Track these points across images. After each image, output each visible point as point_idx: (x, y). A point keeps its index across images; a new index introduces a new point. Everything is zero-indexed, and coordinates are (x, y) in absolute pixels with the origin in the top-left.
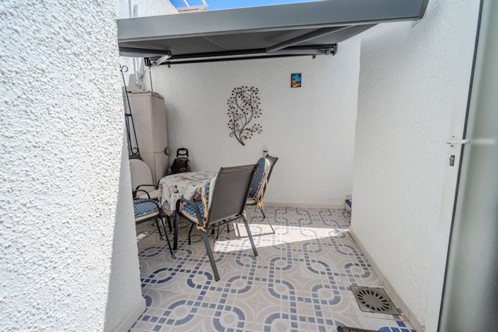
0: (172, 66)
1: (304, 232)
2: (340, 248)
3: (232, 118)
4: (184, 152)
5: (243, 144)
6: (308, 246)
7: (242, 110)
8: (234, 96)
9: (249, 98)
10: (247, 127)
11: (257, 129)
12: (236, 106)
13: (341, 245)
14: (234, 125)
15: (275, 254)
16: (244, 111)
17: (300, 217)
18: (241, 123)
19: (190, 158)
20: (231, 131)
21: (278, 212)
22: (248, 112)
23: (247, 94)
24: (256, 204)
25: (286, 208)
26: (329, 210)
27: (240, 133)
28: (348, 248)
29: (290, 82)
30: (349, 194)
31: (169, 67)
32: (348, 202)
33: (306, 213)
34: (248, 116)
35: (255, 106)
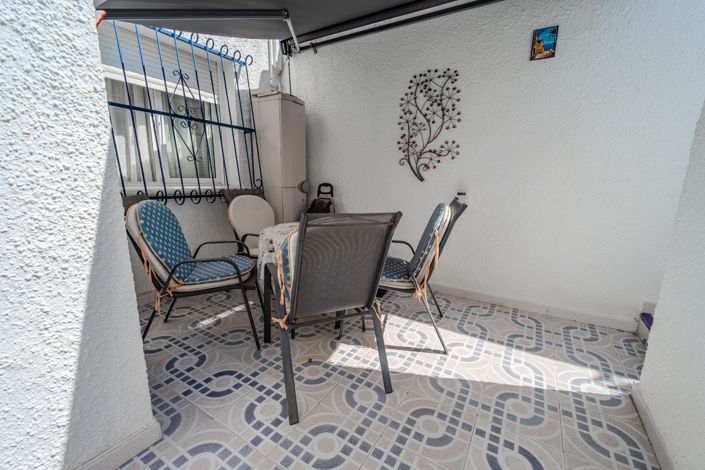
0: (320, 49)
1: (513, 367)
2: (595, 433)
3: (406, 132)
4: (328, 189)
5: (422, 179)
6: (509, 402)
7: (425, 116)
8: (413, 90)
9: (438, 93)
10: (431, 146)
11: (451, 150)
12: (413, 109)
13: (599, 424)
14: (408, 143)
15: (427, 398)
16: (428, 117)
17: (516, 329)
18: (420, 140)
19: (335, 199)
20: (402, 155)
21: (473, 310)
22: (436, 118)
23: (437, 85)
24: (412, 291)
25: (493, 306)
26: (592, 327)
27: (416, 158)
28: (619, 439)
29: (529, 48)
30: (651, 300)
31: (316, 52)
32: (647, 318)
33: (533, 324)
34: (435, 127)
35: (449, 106)
